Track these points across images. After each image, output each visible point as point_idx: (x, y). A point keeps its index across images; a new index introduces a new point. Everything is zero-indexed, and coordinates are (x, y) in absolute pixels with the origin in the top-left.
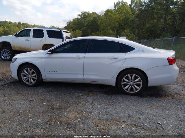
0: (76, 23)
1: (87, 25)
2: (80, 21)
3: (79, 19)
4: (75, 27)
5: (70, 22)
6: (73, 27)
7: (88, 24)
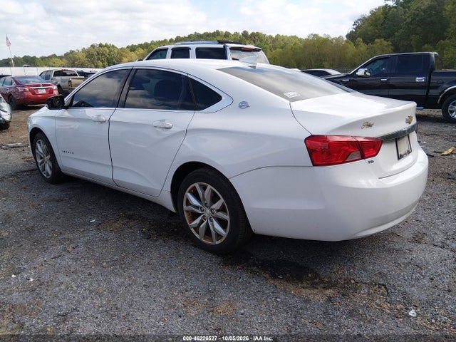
0: (379, 19)
1: (410, 23)
2: (390, 12)
3: (390, 8)
4: (376, 33)
5: (364, 20)
6: (369, 33)
7: (413, 20)
